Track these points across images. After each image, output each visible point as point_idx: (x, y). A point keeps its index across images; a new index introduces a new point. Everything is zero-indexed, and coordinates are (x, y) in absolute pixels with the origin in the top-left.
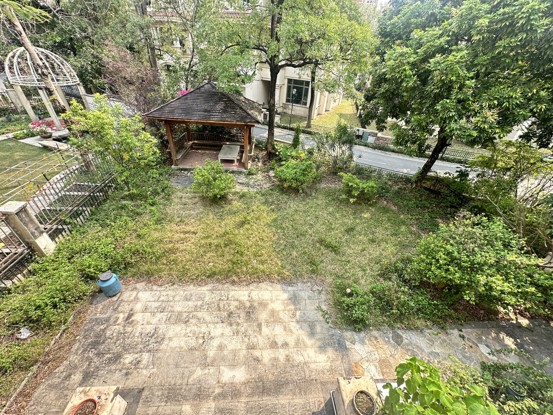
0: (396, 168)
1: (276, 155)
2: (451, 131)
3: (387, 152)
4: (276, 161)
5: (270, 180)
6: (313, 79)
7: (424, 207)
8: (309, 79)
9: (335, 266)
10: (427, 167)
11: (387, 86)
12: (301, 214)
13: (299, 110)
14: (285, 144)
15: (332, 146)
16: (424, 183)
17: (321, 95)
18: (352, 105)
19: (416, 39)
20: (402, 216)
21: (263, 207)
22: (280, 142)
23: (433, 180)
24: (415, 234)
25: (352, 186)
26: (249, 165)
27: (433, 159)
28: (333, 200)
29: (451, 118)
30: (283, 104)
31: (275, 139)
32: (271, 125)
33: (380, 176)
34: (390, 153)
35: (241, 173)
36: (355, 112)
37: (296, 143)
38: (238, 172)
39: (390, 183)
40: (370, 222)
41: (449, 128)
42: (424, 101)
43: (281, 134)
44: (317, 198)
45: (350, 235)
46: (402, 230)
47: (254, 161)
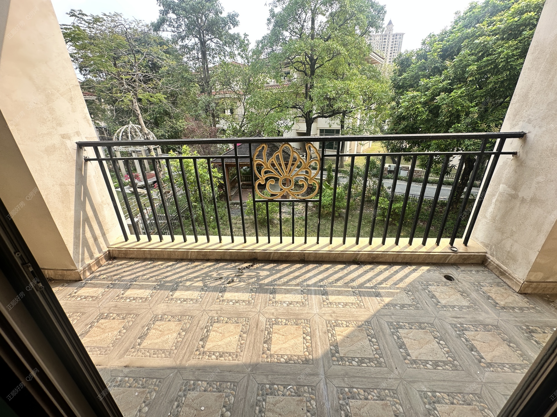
3: (421, 184)
6: (342, 127)
8: (339, 127)
19: (424, 85)
33: (414, 202)
37: (330, 178)
39: (425, 208)
44: (353, 221)
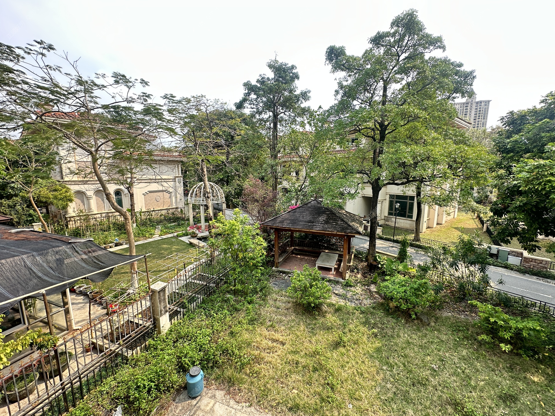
1: (378, 268)
3: (549, 280)
4: (379, 274)
5: (371, 296)
6: (419, 194)
8: (414, 194)
11: (524, 199)
12: (416, 349)
13: (402, 222)
14: (389, 257)
15: (453, 265)
17: (429, 208)
18: (473, 219)
21: (362, 329)
22: (383, 254)
25: (496, 322)
26: (347, 275)
28: (466, 338)
30: (385, 217)
31: (377, 250)
32: (372, 237)
33: (546, 315)
35: (337, 282)
37: (402, 257)
38: (335, 281)
43: (383, 246)
44: (439, 331)
45: (510, 407)
47: (353, 271)
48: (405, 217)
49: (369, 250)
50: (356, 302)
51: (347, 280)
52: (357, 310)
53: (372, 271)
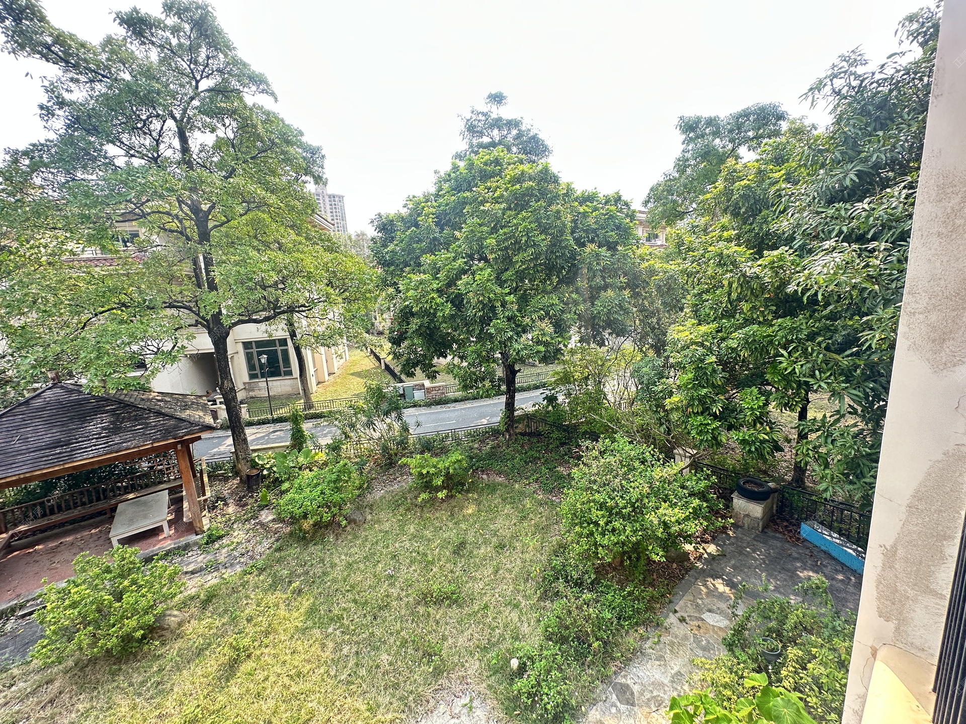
0: (472, 422)
1: (264, 477)
2: (518, 354)
3: (449, 405)
4: (268, 487)
5: (268, 532)
6: (293, 335)
7: (535, 460)
8: (286, 335)
9: (470, 631)
10: (510, 405)
11: (418, 321)
12: (362, 566)
13: (279, 386)
14: (277, 450)
15: (370, 424)
16: (516, 428)
17: (313, 353)
18: (368, 356)
19: (430, 264)
20: (517, 486)
21: (271, 599)
22: (264, 449)
23: (524, 420)
24: (546, 503)
25: (428, 472)
26: (205, 521)
27: (511, 392)
28: (408, 510)
29: (511, 338)
30: (244, 384)
31: (251, 448)
32: (235, 426)
33: (458, 442)
34: (454, 405)
35: (187, 547)
36: (377, 364)
37: (298, 440)
38: (179, 548)
39: (476, 446)
40: (482, 518)
41: (514, 350)
42: (471, 329)
43: (258, 436)
45: (463, 556)
46: (528, 506)
47: (214, 507)
48: (279, 375)
49: (236, 453)
50: (242, 560)
51: (209, 529)
52: (250, 574)
53: (254, 487)
